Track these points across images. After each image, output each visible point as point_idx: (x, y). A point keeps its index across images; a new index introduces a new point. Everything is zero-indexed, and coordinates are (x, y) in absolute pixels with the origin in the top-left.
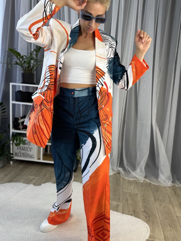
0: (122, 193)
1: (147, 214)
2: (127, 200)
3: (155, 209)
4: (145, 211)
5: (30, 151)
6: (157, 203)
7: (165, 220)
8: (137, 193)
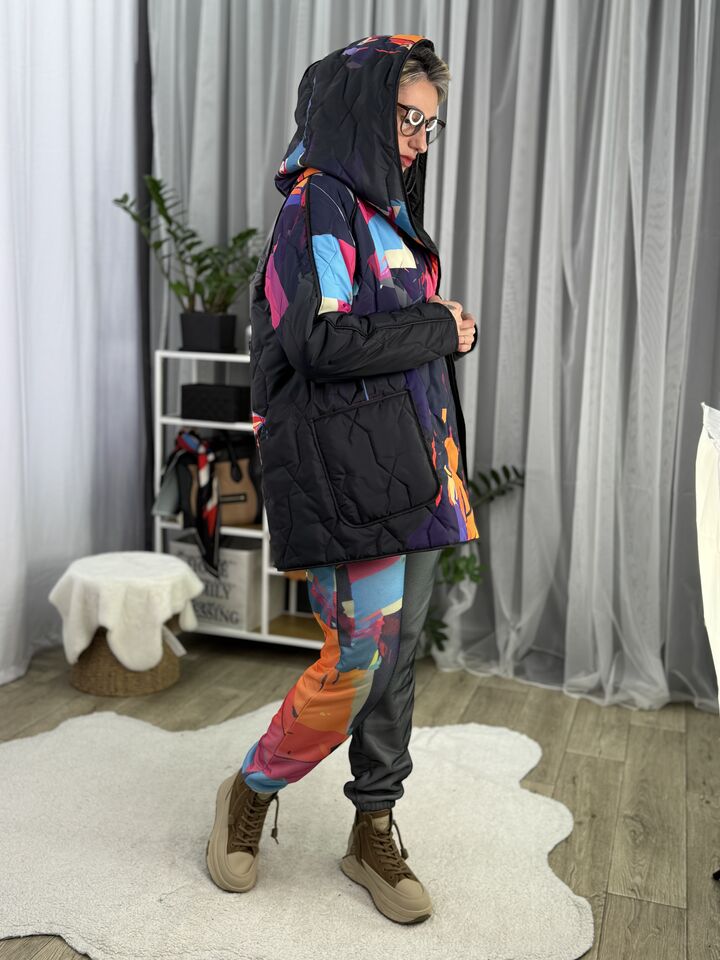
0: (562, 756)
1: (642, 824)
2: (574, 778)
3: (678, 812)
4: (637, 816)
5: (227, 597)
6: (695, 796)
7: (707, 848)
8: (622, 759)
